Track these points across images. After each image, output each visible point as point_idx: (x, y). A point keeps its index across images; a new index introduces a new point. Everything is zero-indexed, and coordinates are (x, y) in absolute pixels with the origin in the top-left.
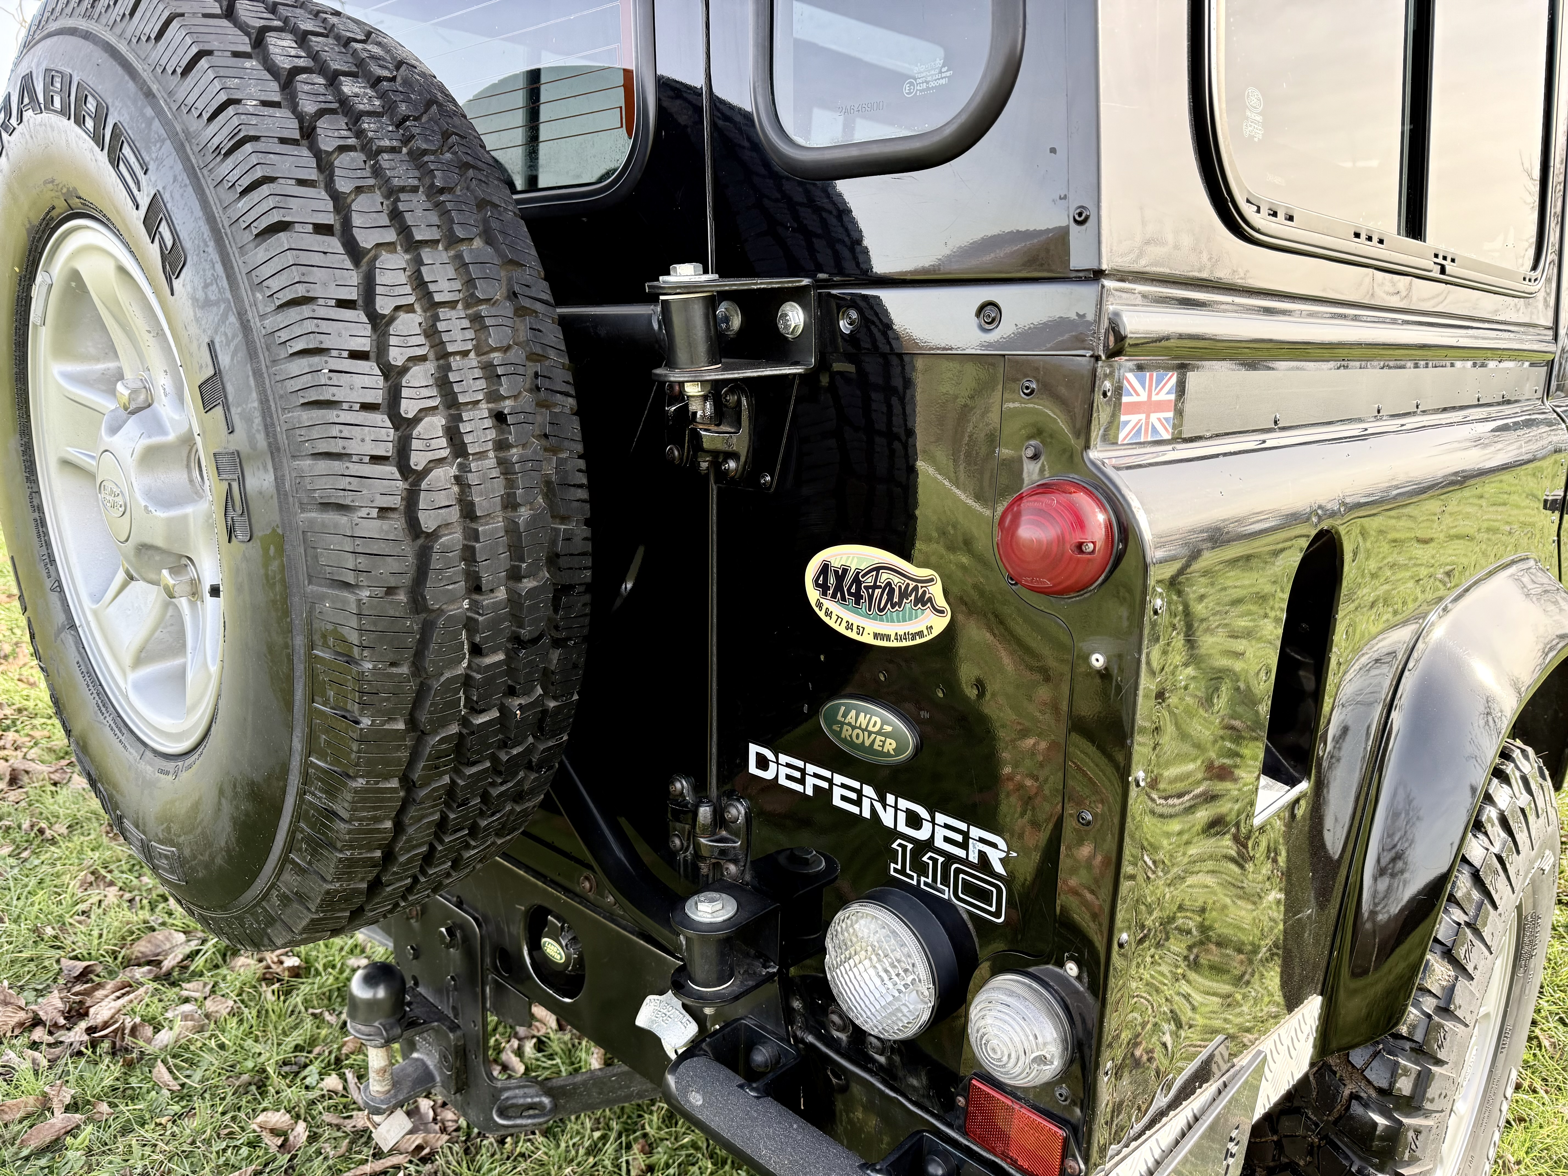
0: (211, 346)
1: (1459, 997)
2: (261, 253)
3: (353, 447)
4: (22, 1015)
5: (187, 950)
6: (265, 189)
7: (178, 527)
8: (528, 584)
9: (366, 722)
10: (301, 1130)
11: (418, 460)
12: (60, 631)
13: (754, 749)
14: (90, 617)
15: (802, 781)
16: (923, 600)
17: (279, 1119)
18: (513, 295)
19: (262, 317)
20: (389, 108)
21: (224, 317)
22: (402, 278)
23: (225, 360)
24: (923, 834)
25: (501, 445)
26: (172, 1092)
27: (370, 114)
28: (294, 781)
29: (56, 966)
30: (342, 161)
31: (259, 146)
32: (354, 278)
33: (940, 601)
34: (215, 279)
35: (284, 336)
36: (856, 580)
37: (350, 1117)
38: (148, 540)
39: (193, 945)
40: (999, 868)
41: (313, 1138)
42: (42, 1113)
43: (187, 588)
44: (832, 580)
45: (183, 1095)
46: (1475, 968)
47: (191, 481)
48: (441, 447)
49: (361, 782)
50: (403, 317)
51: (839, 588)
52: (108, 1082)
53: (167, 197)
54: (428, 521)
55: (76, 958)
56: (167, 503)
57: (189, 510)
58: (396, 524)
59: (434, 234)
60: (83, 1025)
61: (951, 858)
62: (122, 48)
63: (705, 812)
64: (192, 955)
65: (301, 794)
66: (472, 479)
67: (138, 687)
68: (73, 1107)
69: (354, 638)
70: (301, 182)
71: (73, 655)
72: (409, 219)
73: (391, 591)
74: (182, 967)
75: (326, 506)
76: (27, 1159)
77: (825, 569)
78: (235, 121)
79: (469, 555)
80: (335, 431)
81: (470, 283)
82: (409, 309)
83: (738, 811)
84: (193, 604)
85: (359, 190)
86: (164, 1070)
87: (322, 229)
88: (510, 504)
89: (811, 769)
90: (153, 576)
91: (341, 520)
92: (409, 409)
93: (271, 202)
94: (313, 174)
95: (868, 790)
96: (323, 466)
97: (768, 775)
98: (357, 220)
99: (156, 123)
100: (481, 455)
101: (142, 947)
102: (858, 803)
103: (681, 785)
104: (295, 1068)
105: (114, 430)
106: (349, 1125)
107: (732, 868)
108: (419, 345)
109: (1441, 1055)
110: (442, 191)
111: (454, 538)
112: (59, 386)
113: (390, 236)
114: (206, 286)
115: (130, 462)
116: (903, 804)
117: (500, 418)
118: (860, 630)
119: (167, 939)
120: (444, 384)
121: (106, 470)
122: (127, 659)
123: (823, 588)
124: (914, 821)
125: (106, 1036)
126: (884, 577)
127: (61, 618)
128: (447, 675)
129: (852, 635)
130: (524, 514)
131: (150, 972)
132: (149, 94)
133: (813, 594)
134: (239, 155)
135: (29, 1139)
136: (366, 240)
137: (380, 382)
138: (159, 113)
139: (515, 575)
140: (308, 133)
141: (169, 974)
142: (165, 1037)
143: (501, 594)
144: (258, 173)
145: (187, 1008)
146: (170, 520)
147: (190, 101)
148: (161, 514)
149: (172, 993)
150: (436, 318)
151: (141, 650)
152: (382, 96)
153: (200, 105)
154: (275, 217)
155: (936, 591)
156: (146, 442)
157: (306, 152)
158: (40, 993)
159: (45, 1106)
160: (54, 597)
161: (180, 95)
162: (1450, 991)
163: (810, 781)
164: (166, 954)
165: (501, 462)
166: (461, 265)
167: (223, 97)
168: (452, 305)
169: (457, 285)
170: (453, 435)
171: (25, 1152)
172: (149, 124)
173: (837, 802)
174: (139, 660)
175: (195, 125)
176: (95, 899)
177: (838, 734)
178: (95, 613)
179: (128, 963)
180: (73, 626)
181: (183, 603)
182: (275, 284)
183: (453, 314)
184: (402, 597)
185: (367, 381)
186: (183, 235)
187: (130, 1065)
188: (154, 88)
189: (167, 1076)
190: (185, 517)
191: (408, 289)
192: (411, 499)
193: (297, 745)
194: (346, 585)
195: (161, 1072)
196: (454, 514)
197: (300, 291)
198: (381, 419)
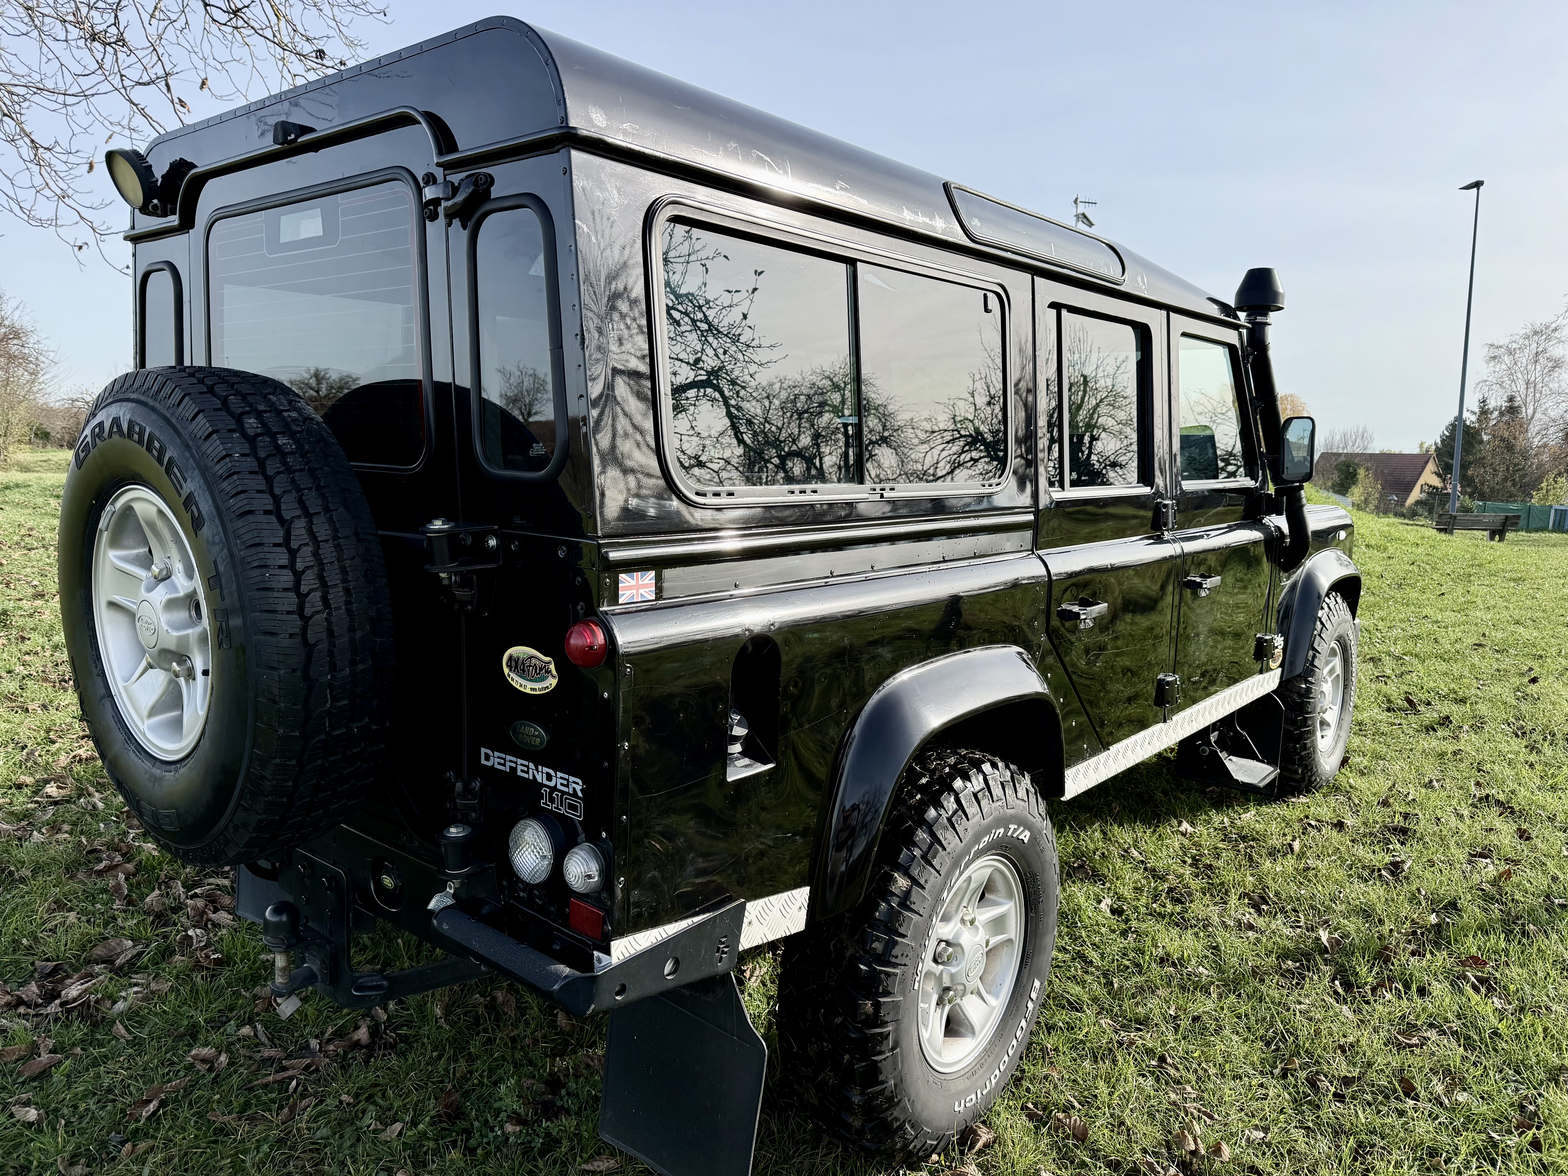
0: (215, 562)
1: (914, 897)
2: (240, 523)
3: (280, 608)
4: (8, 998)
5: (135, 952)
6: (243, 496)
7: (183, 641)
8: (360, 667)
9: (281, 731)
10: (223, 1058)
11: (308, 612)
12: (102, 698)
13: (484, 750)
14: (122, 691)
15: (504, 765)
16: (548, 672)
17: (206, 1052)
18: (356, 534)
19: (240, 551)
20: (300, 446)
21: (222, 550)
22: (303, 531)
23: (221, 568)
24: (552, 784)
25: (348, 603)
26: (127, 1041)
27: (290, 453)
28: (245, 762)
29: (31, 968)
30: (278, 478)
31: (241, 476)
32: (281, 533)
33: (554, 672)
34: (218, 533)
35: (249, 559)
36: (523, 663)
37: (259, 1051)
38: (166, 646)
39: (139, 948)
40: (580, 795)
41: (231, 1064)
42: (32, 1055)
43: (186, 672)
44: (513, 663)
45: (136, 1043)
46: (926, 881)
47: (190, 616)
48: (319, 606)
49: (278, 761)
50: (304, 549)
51: (516, 667)
52: (79, 1035)
53: (196, 494)
54: (311, 639)
55: (48, 960)
56: (178, 628)
57: (190, 631)
58: (298, 640)
59: (319, 509)
60: (57, 1002)
61: (563, 793)
62: (174, 420)
63: (459, 785)
64: (139, 955)
65: (249, 768)
66: (333, 619)
67: (150, 728)
68: (53, 1051)
69: (276, 692)
70: (258, 491)
71: (109, 712)
72: (308, 503)
73: (294, 671)
74: (131, 963)
75: (266, 633)
76: (23, 1083)
77: (510, 657)
78: (230, 465)
79: (331, 653)
80: (271, 601)
81: (336, 530)
82: (307, 545)
83: (477, 785)
84: (187, 681)
85: (285, 492)
86: (121, 1027)
87: (267, 512)
88: (352, 629)
89: (509, 758)
90: (167, 666)
91: (273, 639)
92: (304, 589)
93: (245, 502)
94: (263, 487)
95: (531, 765)
96: (265, 616)
97: (489, 764)
98: (283, 507)
99: (191, 461)
100: (339, 608)
101: (99, 951)
102: (527, 772)
103: (451, 774)
104: (219, 1024)
105: (150, 589)
106: (257, 1056)
107: (474, 815)
108: (310, 560)
109: (902, 930)
110: (324, 487)
111: (324, 646)
112: (112, 562)
113: (298, 512)
114: (214, 536)
115: (159, 607)
116: (546, 770)
117: (347, 591)
118: (525, 687)
119: (118, 945)
120: (321, 577)
121: (144, 611)
122: (145, 713)
123: (509, 666)
124: (549, 777)
125: (75, 1007)
126: (533, 661)
127: (103, 691)
128: (320, 710)
129: (522, 689)
130: (359, 634)
131: (105, 968)
132: (188, 447)
133: (506, 670)
134: (231, 480)
135: (23, 1071)
136: (287, 516)
137: (292, 578)
138: (193, 456)
139: (353, 663)
140: (262, 464)
141: (121, 968)
142: (121, 1006)
143: (347, 671)
144: (240, 488)
145: (136, 989)
146: (179, 638)
147: (208, 452)
148: (175, 634)
149: (124, 981)
150: (319, 548)
151: (153, 707)
152: (296, 442)
153: (213, 455)
154: (247, 508)
155: (552, 667)
156: (169, 596)
157: (261, 477)
158: (21, 985)
159: (34, 1050)
160: (99, 680)
161: (203, 449)
162: (908, 893)
163: (508, 764)
164: (118, 955)
165: (347, 610)
166: (331, 521)
167: (224, 453)
168: (327, 541)
169: (329, 532)
170: (325, 600)
171: (21, 1080)
172: (187, 460)
173: (519, 773)
174: (152, 712)
175: (210, 464)
176: (59, 920)
177: (517, 739)
178: (125, 688)
179: (88, 962)
180: (111, 696)
181: (182, 681)
182: (246, 537)
183: (327, 546)
184: (299, 673)
185: (285, 578)
186: (204, 512)
187: (95, 1025)
188: (191, 443)
189: (123, 1031)
190: (188, 635)
191: (306, 536)
192: (304, 629)
193: (248, 744)
194: (274, 668)
195: (120, 1028)
196: (324, 635)
197: (257, 540)
198: (292, 595)
